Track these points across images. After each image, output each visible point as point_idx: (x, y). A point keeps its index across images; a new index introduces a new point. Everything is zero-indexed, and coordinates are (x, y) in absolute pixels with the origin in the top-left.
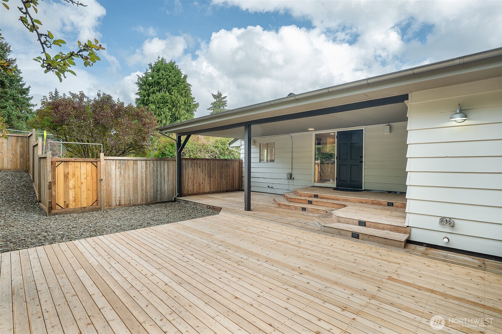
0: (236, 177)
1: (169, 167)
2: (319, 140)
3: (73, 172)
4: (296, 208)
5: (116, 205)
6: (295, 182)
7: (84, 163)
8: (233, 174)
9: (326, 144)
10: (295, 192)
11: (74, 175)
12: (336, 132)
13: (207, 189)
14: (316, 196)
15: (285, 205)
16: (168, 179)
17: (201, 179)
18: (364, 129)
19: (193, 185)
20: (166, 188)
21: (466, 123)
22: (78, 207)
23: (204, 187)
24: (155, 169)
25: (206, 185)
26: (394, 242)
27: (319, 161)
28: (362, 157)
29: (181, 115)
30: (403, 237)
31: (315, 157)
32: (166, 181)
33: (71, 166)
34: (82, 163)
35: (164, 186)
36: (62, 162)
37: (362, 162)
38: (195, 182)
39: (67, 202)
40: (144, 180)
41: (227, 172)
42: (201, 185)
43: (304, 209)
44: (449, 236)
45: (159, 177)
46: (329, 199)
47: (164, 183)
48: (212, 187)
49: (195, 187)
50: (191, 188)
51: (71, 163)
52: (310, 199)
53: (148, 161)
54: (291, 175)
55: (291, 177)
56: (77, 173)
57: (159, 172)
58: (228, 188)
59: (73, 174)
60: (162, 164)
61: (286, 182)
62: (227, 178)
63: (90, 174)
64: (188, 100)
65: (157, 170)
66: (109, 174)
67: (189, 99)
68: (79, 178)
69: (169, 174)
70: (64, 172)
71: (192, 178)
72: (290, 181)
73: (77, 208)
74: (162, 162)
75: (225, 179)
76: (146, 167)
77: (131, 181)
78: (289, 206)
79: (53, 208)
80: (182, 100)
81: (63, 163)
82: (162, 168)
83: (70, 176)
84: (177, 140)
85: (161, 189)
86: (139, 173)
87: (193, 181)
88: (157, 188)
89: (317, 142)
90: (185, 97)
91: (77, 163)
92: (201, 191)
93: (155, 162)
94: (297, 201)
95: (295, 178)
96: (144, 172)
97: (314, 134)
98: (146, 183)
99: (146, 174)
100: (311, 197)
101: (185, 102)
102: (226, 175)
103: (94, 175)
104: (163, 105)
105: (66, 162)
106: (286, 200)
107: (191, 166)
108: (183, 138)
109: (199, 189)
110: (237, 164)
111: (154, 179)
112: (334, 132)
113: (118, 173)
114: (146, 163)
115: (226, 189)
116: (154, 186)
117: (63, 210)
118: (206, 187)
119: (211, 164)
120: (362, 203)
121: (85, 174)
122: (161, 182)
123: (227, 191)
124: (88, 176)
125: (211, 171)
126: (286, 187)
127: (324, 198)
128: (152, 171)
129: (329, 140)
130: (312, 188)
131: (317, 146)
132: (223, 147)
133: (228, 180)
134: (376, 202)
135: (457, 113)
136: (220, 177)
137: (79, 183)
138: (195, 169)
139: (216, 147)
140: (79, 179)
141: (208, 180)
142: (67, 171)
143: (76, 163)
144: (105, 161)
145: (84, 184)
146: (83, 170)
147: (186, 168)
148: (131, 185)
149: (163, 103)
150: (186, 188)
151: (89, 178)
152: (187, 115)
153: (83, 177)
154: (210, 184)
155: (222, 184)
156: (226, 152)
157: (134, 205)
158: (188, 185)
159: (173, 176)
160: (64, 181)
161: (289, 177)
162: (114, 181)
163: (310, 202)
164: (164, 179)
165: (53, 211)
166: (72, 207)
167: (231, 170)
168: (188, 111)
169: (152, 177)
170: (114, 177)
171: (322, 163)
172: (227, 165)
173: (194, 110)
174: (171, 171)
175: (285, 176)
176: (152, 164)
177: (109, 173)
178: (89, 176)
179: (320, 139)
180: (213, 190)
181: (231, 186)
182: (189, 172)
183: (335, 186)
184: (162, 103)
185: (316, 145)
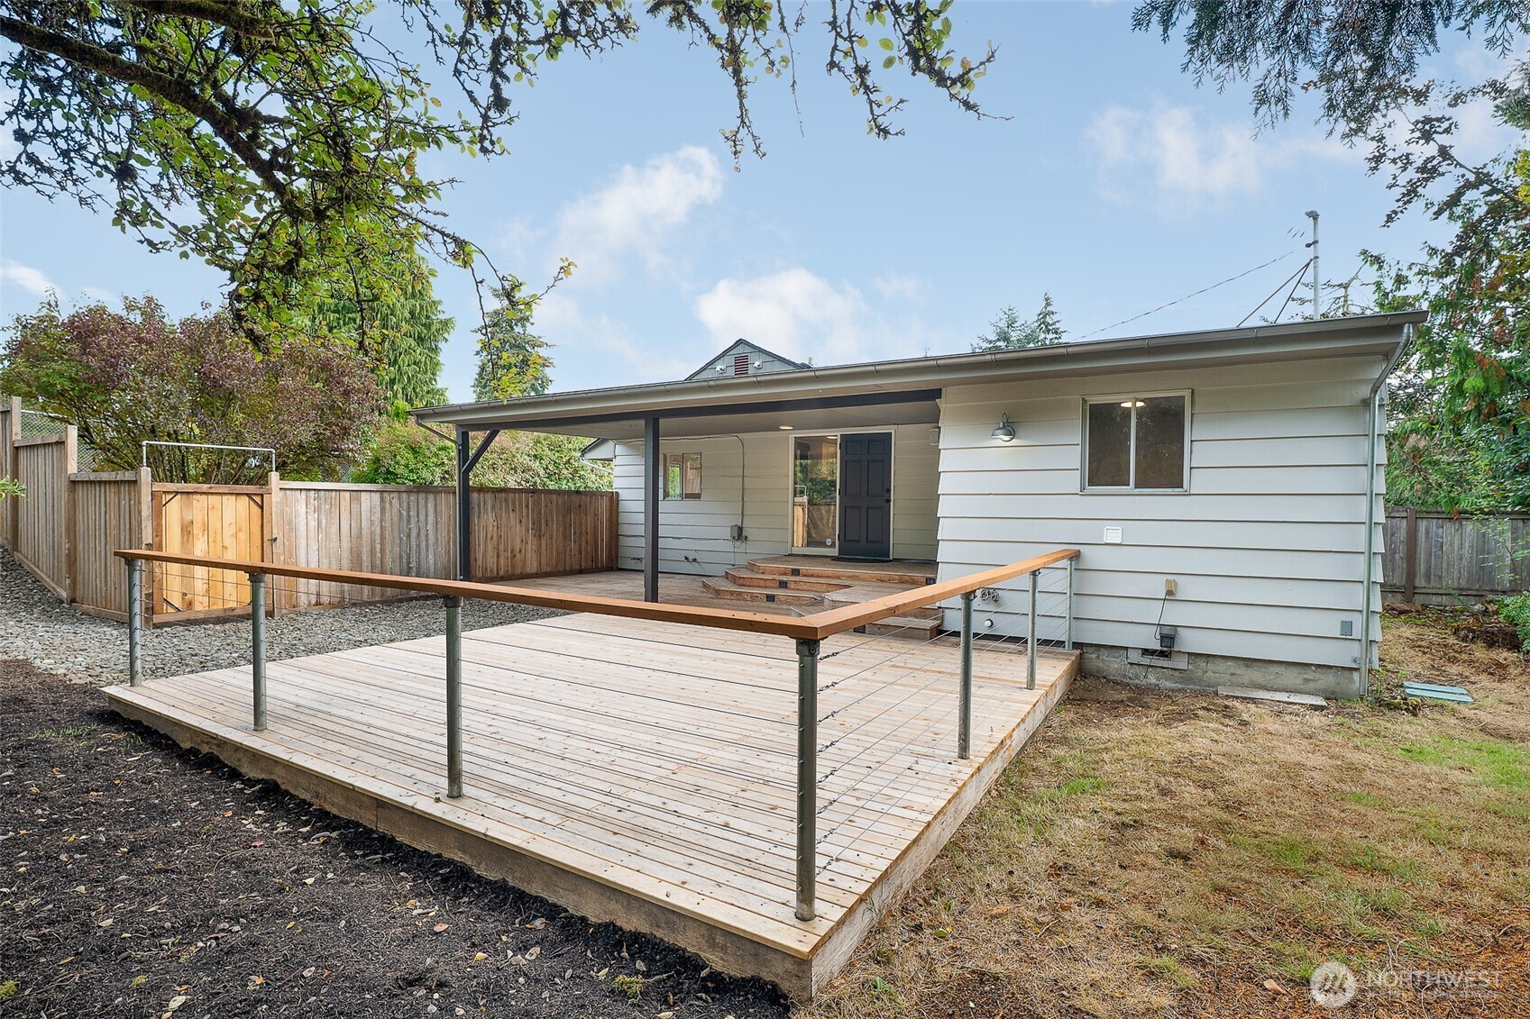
0: (602, 535)
1: (439, 509)
2: (805, 450)
3: (203, 520)
4: (754, 597)
5: (309, 605)
6: (750, 547)
7: (229, 497)
8: (595, 528)
9: (820, 457)
10: (751, 567)
11: (206, 528)
12: (839, 434)
13: (532, 567)
14: (796, 572)
15: (732, 593)
16: (437, 539)
17: (518, 541)
18: (893, 432)
19: (498, 556)
20: (432, 561)
21: (1014, 442)
22: (215, 607)
23: (524, 561)
24: (405, 513)
25: (529, 555)
26: (916, 631)
27: (805, 499)
28: (889, 491)
29: (400, 354)
30: (929, 623)
31: (795, 488)
32: (431, 546)
33: (200, 502)
34: (225, 497)
35: (427, 556)
36: (177, 493)
37: (889, 501)
38: (501, 548)
39: (189, 596)
40: (378, 541)
41: (581, 524)
42: (518, 556)
43: (771, 598)
44: (993, 617)
45: (414, 534)
46: (821, 577)
47: (427, 551)
48: (543, 561)
49: (502, 561)
50: (491, 562)
51: (198, 497)
52: (784, 578)
53: (386, 495)
54: (740, 529)
55: (739, 534)
56: (214, 523)
57: (414, 520)
58: (583, 564)
59: (204, 523)
60: (422, 502)
61: (729, 546)
62: (580, 538)
63: (245, 526)
64: (422, 308)
65: (409, 516)
66: (291, 526)
67: (424, 303)
68: (219, 536)
69: (439, 526)
70: (182, 519)
71: (495, 538)
72: (738, 543)
73: (216, 610)
74: (422, 496)
75: (575, 542)
76: (383, 509)
77: (346, 544)
78: (740, 593)
79: (156, 609)
80: (403, 306)
81: (179, 496)
82: (422, 512)
83: (197, 530)
84: (460, 442)
85: (419, 563)
86: (365, 524)
87: (498, 545)
88: (409, 563)
89: (798, 452)
90: (413, 295)
91: (214, 497)
92: (518, 571)
93: (404, 496)
94: (756, 583)
95: (750, 537)
96: (377, 523)
97: (792, 437)
98: (382, 551)
99: (381, 526)
100: (785, 574)
101: (412, 313)
102: (578, 532)
103: (256, 529)
104: (339, 319)
105: (185, 496)
106: (732, 584)
107: (493, 507)
108: (477, 438)
109: (513, 566)
110: (605, 502)
111: (401, 539)
112: (835, 434)
113: (313, 524)
114: (382, 500)
115: (577, 567)
116: (401, 556)
117: (180, 617)
118: (528, 562)
119: (540, 504)
120: (882, 581)
121: (233, 525)
122: (418, 546)
123: (581, 572)
124: (240, 530)
125: (540, 522)
126: (730, 559)
127: (812, 576)
128: (396, 519)
129: (826, 450)
130: (788, 559)
131: (798, 462)
132: (553, 458)
133: (584, 543)
134: (907, 578)
135: (1000, 429)
136: (564, 536)
137: (219, 548)
138: (501, 516)
139: (535, 456)
140: (219, 538)
141: (534, 543)
142: (188, 518)
143: (210, 497)
144: (283, 492)
145: (229, 551)
146: (229, 516)
147: (480, 512)
148: (346, 554)
149: (338, 312)
150: (479, 562)
151: (243, 536)
152: (418, 352)
153: (229, 532)
154: (538, 552)
155: (568, 552)
156: (565, 471)
157: (354, 605)
158: (484, 556)
159: (449, 531)
160: (182, 542)
161: (736, 535)
162: (303, 542)
163: (783, 585)
164: (427, 540)
165: (157, 619)
166: (201, 609)
167: (590, 519)
168: (420, 340)
169: (396, 535)
170: (304, 534)
171: (810, 502)
172: (580, 506)
173: (441, 337)
174: (444, 519)
175: (727, 533)
176: (395, 501)
177: (290, 522)
178: (244, 529)
179: (807, 447)
180: (545, 569)
181: (590, 559)
182: (486, 521)
183: (835, 552)
184: (334, 312)
185: (796, 458)
